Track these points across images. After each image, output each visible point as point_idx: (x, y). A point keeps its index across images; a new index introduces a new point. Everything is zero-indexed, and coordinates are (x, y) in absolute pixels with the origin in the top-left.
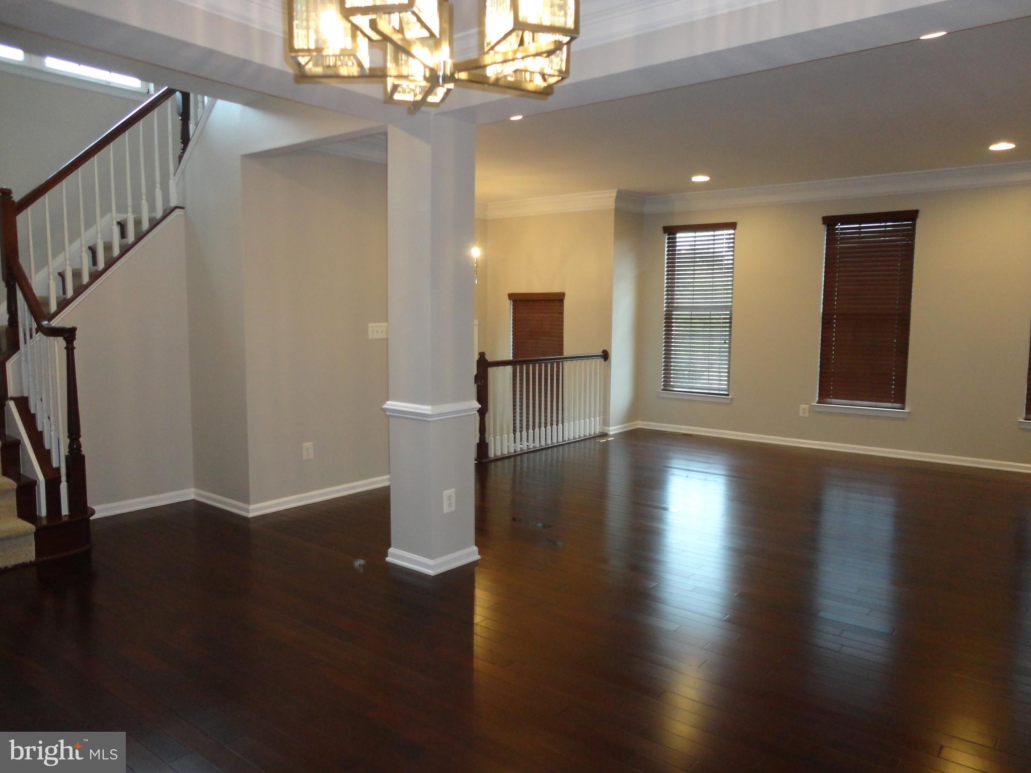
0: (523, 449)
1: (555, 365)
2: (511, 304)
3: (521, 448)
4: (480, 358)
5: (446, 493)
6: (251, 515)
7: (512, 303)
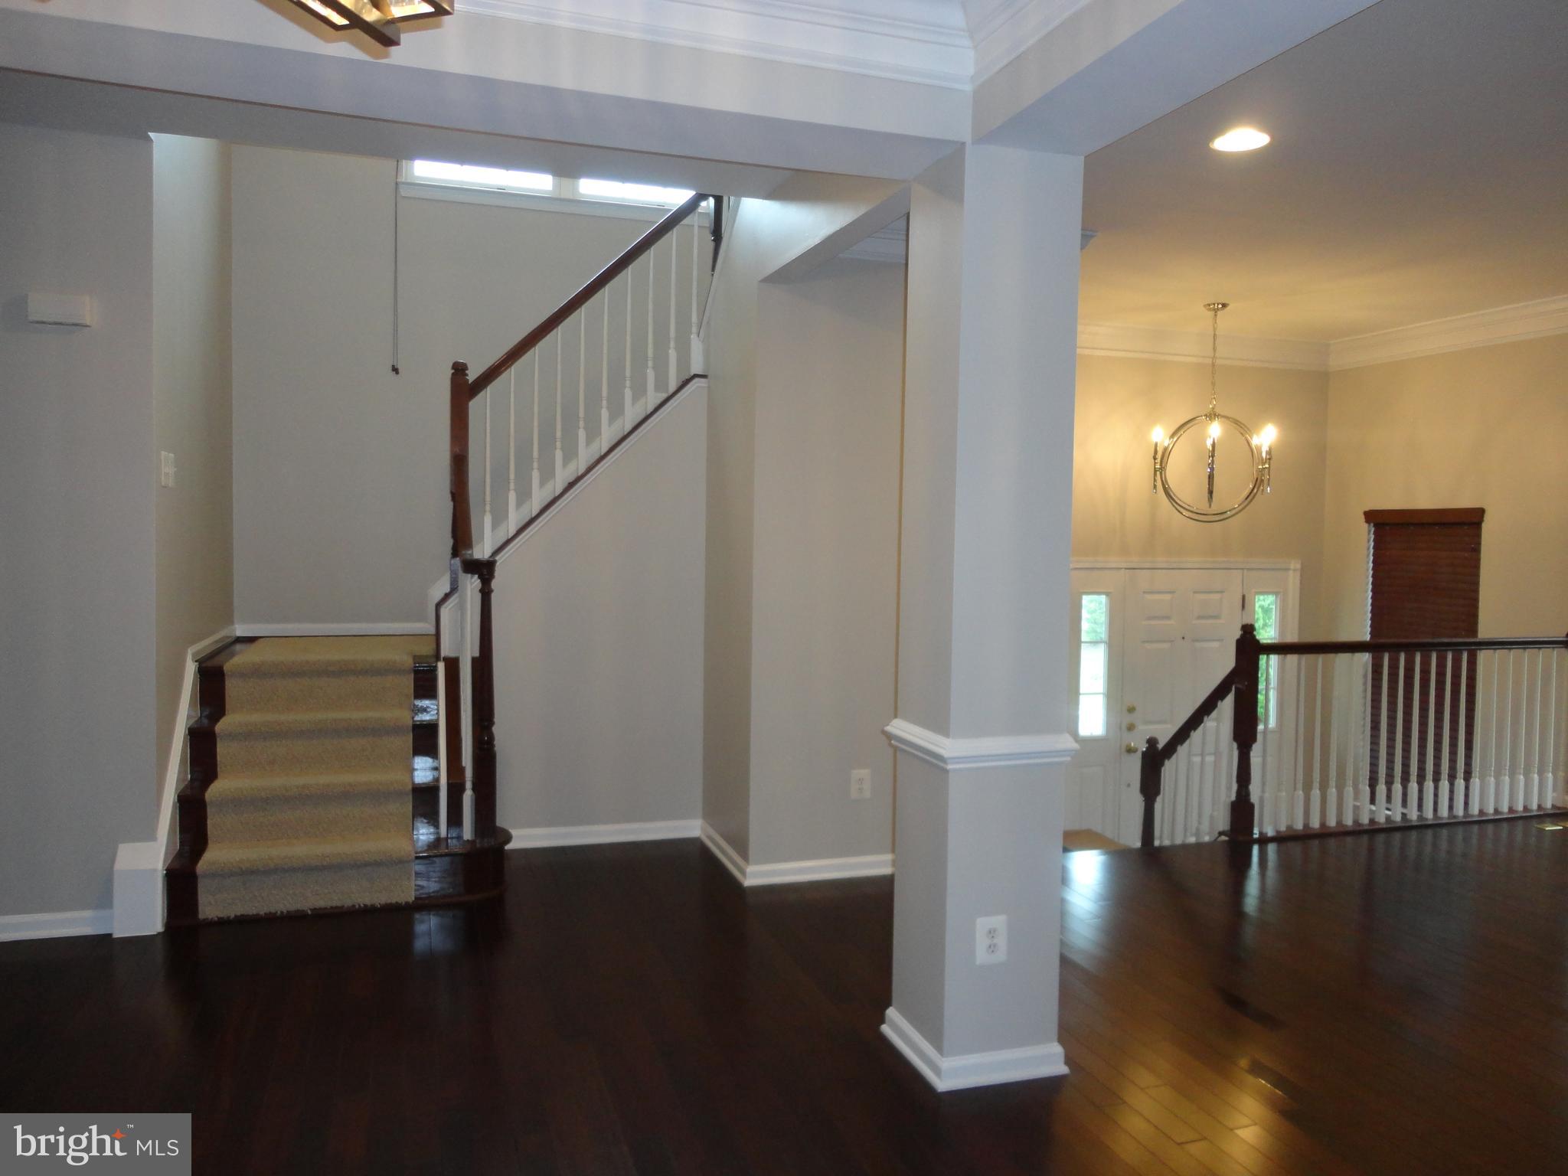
0: (1392, 818)
1: (1465, 656)
2: (1369, 531)
3: (1388, 818)
4: (1242, 636)
5: (983, 924)
6: (748, 882)
7: (1373, 530)
